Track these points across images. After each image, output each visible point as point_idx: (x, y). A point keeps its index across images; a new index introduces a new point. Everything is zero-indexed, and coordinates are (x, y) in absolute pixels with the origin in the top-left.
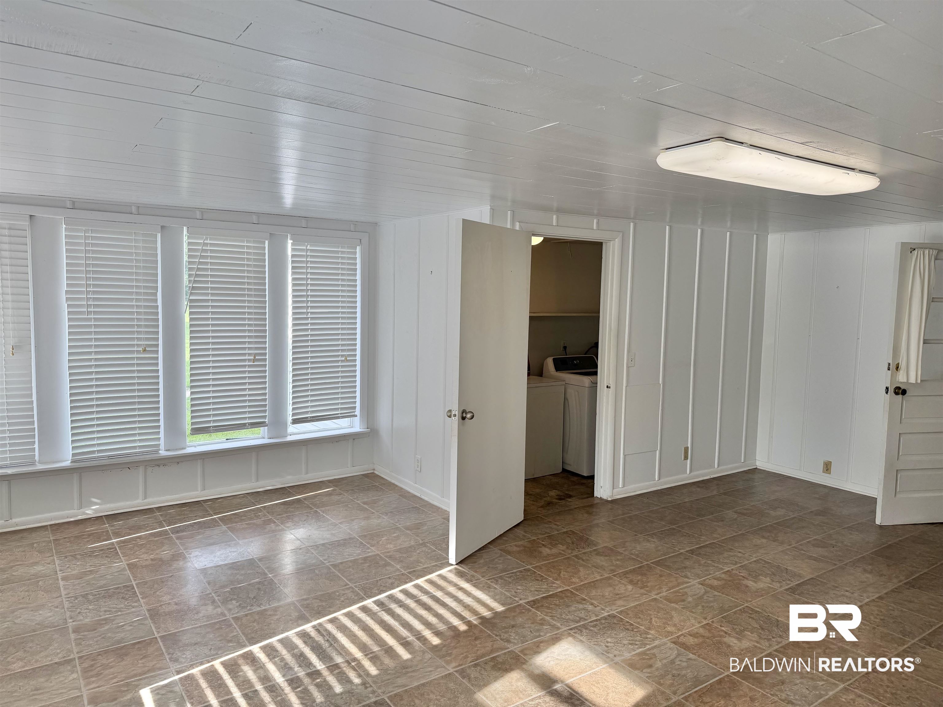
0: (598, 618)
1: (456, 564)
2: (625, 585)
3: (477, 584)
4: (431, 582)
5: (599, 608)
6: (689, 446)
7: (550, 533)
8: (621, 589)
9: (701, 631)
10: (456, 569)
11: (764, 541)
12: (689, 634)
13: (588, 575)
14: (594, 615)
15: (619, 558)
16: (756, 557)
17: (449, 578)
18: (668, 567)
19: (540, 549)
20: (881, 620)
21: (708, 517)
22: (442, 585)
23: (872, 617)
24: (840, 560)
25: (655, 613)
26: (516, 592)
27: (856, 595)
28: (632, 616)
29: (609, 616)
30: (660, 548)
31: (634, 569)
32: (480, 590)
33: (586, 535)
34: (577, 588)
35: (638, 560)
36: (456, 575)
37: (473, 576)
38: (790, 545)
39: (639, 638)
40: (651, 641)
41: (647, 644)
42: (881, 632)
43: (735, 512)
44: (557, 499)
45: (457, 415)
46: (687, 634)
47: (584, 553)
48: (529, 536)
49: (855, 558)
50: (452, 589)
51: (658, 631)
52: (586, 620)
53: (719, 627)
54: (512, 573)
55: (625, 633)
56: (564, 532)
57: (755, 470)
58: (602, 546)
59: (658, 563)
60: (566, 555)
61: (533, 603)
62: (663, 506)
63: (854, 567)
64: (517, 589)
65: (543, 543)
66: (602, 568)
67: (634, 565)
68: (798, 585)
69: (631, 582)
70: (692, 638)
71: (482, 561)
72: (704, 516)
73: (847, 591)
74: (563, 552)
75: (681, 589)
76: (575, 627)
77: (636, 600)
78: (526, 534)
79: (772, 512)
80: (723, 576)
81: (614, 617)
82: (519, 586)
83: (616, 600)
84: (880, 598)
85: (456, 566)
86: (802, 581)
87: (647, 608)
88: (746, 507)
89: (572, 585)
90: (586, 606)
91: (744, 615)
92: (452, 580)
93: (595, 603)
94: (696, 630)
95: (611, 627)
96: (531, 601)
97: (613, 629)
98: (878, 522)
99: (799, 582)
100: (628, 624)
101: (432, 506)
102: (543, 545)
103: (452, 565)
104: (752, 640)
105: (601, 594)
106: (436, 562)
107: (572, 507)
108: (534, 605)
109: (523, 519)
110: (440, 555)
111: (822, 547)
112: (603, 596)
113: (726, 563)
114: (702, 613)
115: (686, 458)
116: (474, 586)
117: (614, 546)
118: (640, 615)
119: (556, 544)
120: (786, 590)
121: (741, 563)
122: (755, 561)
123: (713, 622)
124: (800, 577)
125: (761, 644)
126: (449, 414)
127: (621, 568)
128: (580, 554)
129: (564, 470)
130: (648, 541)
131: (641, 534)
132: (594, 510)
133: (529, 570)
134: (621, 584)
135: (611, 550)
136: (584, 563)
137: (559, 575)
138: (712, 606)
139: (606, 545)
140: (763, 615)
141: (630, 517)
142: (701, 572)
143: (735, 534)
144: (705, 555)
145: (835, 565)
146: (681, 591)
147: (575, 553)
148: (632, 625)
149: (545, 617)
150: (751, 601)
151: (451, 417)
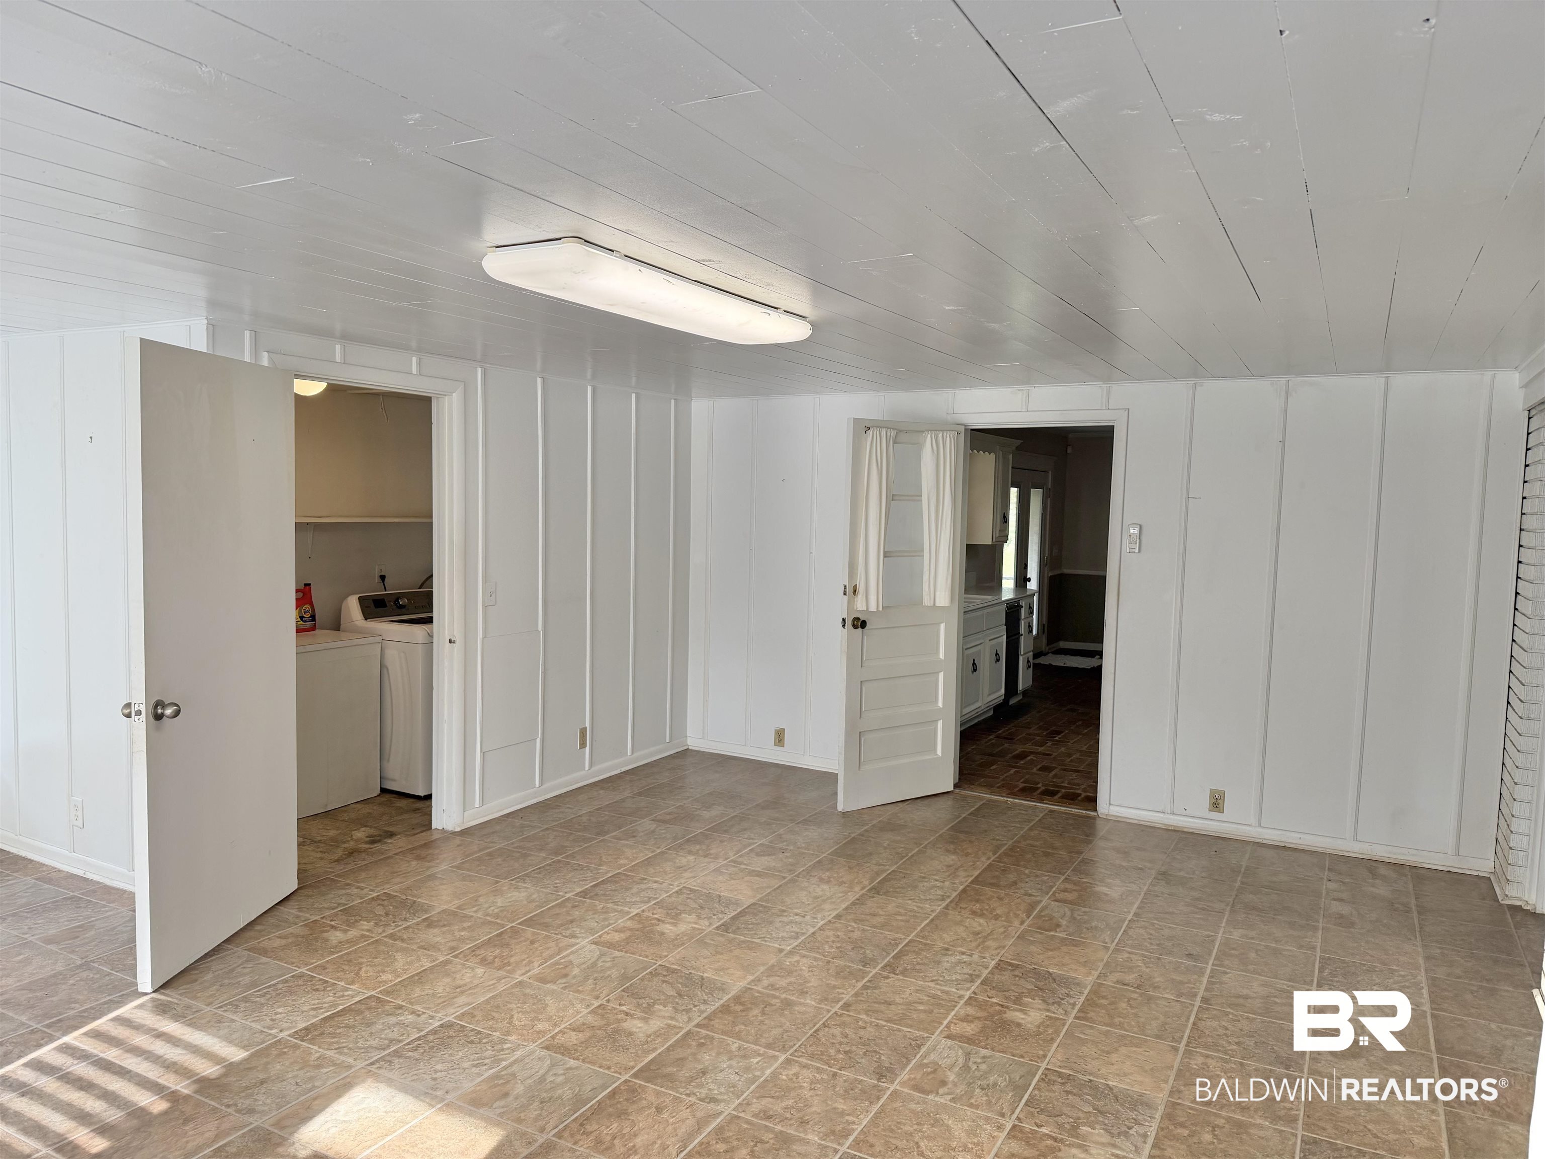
0: (422, 1033)
1: (154, 992)
2: (473, 969)
3: (195, 1020)
4: (97, 1035)
5: (426, 1016)
6: (588, 725)
7: (347, 904)
8: (466, 977)
9: (590, 1019)
10: (153, 1000)
11: (691, 858)
12: (570, 1029)
13: (411, 963)
14: (415, 1030)
15: (465, 925)
16: (678, 886)
17: (137, 1020)
18: (546, 926)
19: (325, 935)
20: (838, 948)
21: (614, 834)
22: (121, 1037)
23: (827, 948)
24: (790, 871)
25: (519, 1005)
26: (272, 1020)
27: (808, 918)
28: (480, 1019)
29: (441, 1026)
30: (534, 896)
31: (489, 939)
32: (201, 1030)
33: (413, 896)
34: (389, 990)
35: (498, 923)
36: (153, 1012)
37: (188, 1007)
38: (726, 859)
39: (489, 1053)
40: (509, 1054)
41: (503, 1060)
42: (837, 966)
43: (653, 820)
44: (366, 843)
45: (144, 713)
46: (568, 1028)
47: (406, 928)
48: (307, 915)
49: (810, 864)
50: (140, 1040)
51: (522, 1035)
52: (400, 1041)
53: (618, 1007)
54: (270, 987)
55: (466, 1050)
56: (373, 898)
57: (686, 753)
58: (438, 910)
59: (529, 922)
60: (372, 937)
61: (306, 1034)
62: (546, 827)
63: (808, 877)
64: (276, 1014)
65: (333, 923)
66: (434, 947)
67: (490, 933)
68: (734, 918)
69: (484, 962)
70: (575, 1033)
71: (209, 976)
72: (607, 833)
73: (797, 915)
74: (368, 934)
75: (564, 957)
76: (381, 1058)
77: (489, 991)
78: (301, 914)
79: (705, 812)
80: (629, 924)
81: (450, 1025)
82: (280, 1007)
83: (455, 997)
84: (838, 917)
85: (154, 995)
86: (739, 910)
87: (507, 999)
88: (669, 810)
89: (380, 987)
90: (402, 1018)
91: (656, 979)
92: (143, 1022)
93: (419, 1009)
94: (582, 1020)
95: (444, 1044)
96: (301, 1030)
97: (447, 1046)
98: (840, 808)
99: (736, 912)
100: (473, 1033)
101: (108, 890)
102: (332, 927)
103: (146, 994)
104: (664, 1017)
105: (431, 992)
106: (109, 995)
107: (391, 854)
108: (308, 1035)
109: (295, 886)
110: (122, 979)
111: (769, 855)
112: (434, 995)
113: (635, 903)
114: (593, 990)
115: (583, 745)
116: (189, 1025)
117: (459, 908)
118: (494, 1014)
119: (357, 921)
120: (718, 928)
121: (657, 898)
122: (677, 892)
123: (608, 1001)
124: (737, 904)
125: (677, 1021)
126: (127, 711)
127: (468, 942)
128: (399, 931)
129: (384, 791)
130: (517, 888)
131: (506, 878)
132: (430, 851)
133: (301, 976)
134: (466, 968)
135: (454, 914)
136: (404, 945)
137: (357, 974)
138: (609, 976)
139: (445, 907)
140: (683, 974)
141: (490, 854)
142: (596, 924)
143: (651, 855)
144: (604, 895)
145: (784, 878)
146: (562, 961)
147: (390, 931)
148: (479, 1032)
149: (325, 1052)
150: (666, 956)
151: (130, 717)
